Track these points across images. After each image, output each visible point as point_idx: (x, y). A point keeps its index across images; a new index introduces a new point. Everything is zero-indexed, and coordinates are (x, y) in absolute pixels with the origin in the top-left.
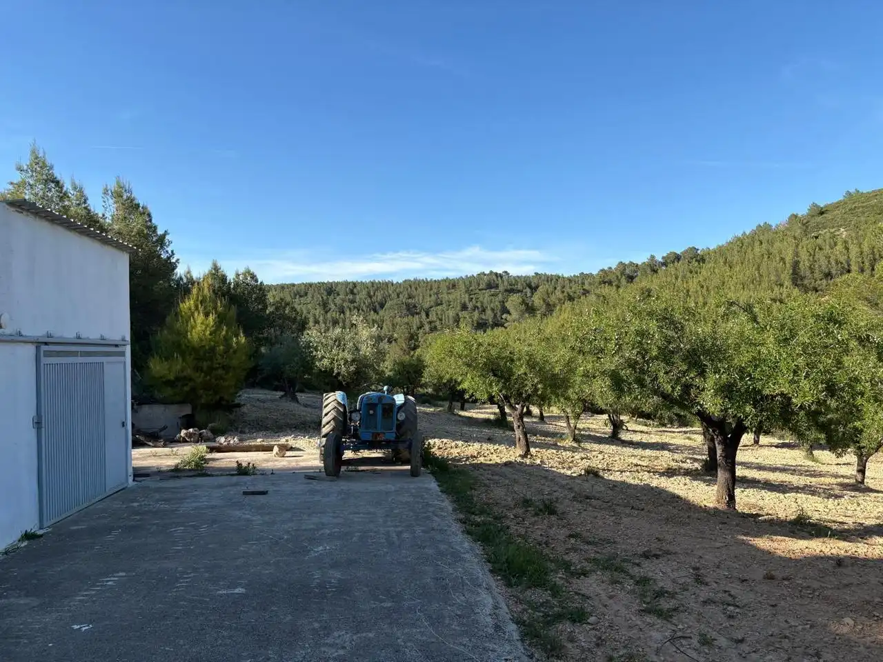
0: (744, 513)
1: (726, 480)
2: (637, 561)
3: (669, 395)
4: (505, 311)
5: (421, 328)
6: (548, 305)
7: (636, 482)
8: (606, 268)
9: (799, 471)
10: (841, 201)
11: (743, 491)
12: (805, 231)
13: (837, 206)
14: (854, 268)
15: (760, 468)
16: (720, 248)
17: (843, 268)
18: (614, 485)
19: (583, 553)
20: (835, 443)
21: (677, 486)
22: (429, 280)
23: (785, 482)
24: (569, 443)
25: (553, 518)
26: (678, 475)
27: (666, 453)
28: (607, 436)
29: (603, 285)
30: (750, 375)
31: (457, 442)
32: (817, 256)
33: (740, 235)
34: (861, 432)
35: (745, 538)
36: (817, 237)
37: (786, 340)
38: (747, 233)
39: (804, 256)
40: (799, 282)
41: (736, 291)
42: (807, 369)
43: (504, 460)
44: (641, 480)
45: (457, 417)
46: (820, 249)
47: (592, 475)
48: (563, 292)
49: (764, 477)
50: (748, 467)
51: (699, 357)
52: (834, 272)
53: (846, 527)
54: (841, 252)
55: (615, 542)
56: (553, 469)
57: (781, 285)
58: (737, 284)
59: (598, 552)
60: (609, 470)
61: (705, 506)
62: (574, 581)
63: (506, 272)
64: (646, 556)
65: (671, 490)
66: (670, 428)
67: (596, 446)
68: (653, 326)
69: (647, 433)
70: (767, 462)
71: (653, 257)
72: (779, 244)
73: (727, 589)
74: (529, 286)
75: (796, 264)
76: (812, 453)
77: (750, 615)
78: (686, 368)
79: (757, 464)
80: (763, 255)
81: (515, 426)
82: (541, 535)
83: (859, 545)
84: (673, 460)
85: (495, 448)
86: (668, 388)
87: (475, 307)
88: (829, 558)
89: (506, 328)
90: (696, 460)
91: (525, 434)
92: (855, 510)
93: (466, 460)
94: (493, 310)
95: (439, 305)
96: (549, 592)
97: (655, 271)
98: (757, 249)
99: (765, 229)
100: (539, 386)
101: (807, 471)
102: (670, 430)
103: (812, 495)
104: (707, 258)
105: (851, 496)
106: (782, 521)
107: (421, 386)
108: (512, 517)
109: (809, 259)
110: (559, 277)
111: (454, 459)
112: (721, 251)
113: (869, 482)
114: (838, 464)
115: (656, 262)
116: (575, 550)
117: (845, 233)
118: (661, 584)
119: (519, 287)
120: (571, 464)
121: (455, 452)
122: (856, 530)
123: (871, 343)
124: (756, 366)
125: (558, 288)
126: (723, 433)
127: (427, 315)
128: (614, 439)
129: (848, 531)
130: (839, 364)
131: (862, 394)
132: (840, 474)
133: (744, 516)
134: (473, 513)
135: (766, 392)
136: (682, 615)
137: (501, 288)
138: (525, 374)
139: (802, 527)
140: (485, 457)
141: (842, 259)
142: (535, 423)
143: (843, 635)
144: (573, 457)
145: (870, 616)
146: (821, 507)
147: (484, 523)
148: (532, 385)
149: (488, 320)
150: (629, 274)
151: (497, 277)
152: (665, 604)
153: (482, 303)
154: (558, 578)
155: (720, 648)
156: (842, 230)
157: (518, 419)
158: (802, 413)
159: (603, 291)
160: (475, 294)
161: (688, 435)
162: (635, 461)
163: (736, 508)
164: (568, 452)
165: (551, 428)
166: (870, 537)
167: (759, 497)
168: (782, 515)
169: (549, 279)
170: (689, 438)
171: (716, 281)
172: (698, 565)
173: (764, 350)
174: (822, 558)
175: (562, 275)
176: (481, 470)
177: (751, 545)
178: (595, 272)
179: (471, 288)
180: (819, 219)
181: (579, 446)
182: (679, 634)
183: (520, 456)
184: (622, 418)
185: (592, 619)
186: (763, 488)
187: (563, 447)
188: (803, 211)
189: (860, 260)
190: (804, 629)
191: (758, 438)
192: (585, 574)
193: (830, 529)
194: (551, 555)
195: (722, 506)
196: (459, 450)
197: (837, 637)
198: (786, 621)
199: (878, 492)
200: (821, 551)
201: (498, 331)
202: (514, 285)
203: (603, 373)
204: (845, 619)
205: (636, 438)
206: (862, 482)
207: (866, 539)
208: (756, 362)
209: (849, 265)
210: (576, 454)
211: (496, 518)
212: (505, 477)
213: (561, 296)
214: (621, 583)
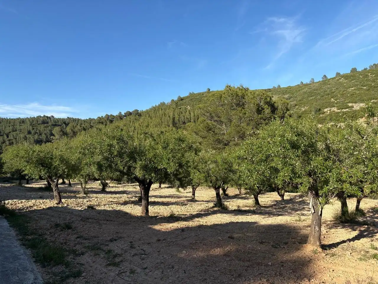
0: (152, 216)
1: (145, 204)
2: (107, 244)
3: (123, 171)
4: (52, 135)
5: (4, 143)
6: (74, 132)
7: (111, 209)
8: (100, 117)
9: (174, 196)
10: (187, 96)
11: (153, 207)
12: (177, 106)
13: (187, 97)
14: (192, 120)
15: (161, 197)
16: (147, 110)
17: (189, 120)
18: (100, 212)
19: (83, 244)
20: (183, 185)
21: (127, 209)
22: (8, 118)
23: (169, 201)
24: (82, 195)
25: (70, 231)
26: (129, 204)
27: (125, 195)
28: (100, 190)
29: (99, 124)
30: (153, 161)
31: (22, 201)
32: (180, 116)
33: (154, 106)
34: (192, 180)
35: (151, 226)
36: (180, 109)
37: (165, 147)
38: (157, 105)
39: (176, 116)
40: (175, 125)
41: (153, 128)
42: (172, 158)
43: (48, 206)
44: (113, 208)
45: (23, 188)
46: (182, 113)
47: (90, 208)
48: (81, 126)
49: (162, 200)
50: (156, 197)
51: (134, 155)
52: (186, 122)
53: (187, 216)
54: (188, 115)
55: (98, 237)
56: (72, 208)
57: (169, 126)
58: (153, 125)
59: (90, 243)
60: (99, 205)
61: (137, 216)
62: (77, 258)
63: (52, 116)
64: (111, 241)
65: (125, 210)
66: (127, 184)
67: (95, 195)
68: (115, 142)
69: (118, 187)
70: (163, 195)
71: (120, 113)
72: (168, 110)
73: (142, 248)
74: (65, 123)
75: (174, 119)
76: (178, 189)
77: (150, 257)
78: (128, 159)
79: (160, 195)
80: (163, 115)
81: (54, 190)
82: (63, 240)
83: (190, 222)
84: (127, 198)
85: (43, 201)
86: (122, 168)
87: (36, 133)
88: (180, 229)
89: (53, 143)
90: (136, 197)
91: (59, 193)
92: (191, 209)
93: (26, 209)
94: (45, 134)
95: (15, 131)
96: (64, 266)
97: (121, 119)
98: (160, 111)
99: (163, 104)
100: (66, 170)
101: (177, 196)
102: (127, 185)
103: (177, 205)
104: (142, 114)
105: (190, 204)
106: (165, 217)
107: (3, 173)
108: (49, 233)
109: (178, 117)
110: (79, 119)
111: (19, 209)
112: (147, 112)
113: (196, 198)
114: (187, 193)
115: (122, 115)
116: (79, 243)
117: (189, 108)
118: (116, 251)
119: (60, 123)
120: (82, 205)
121: (20, 206)
122: (190, 217)
123: (193, 148)
124: (155, 158)
125: (78, 125)
126: (144, 185)
127: (8, 137)
128: (103, 191)
129: (187, 218)
130: (183, 156)
131: (190, 166)
132: (187, 196)
133: (152, 217)
134: (28, 235)
135: (159, 167)
136: (124, 263)
137: (50, 124)
138: (59, 165)
139: (172, 218)
140: (37, 206)
141: (189, 117)
142: (66, 187)
143: (182, 258)
144: (83, 201)
145: (192, 248)
146: (179, 210)
147: (33, 239)
148: (62, 170)
149: (43, 139)
150: (110, 119)
151: (48, 119)
152: (117, 260)
153: (40, 131)
154: (69, 258)
155: (137, 273)
156: (188, 106)
157: (56, 186)
158: (171, 175)
159: (99, 126)
160: (35, 126)
161: (134, 186)
162: (111, 200)
163: (149, 214)
164: (81, 199)
165: (74, 189)
166: (194, 218)
167: (158, 209)
168: (165, 215)
169: (74, 120)
170: (135, 188)
171: (146, 124)
172: (132, 241)
173: (158, 151)
174: (177, 229)
175: (81, 119)
176: (34, 213)
177: (153, 229)
178: (96, 118)
179: (33, 123)
180: (181, 102)
181: (87, 196)
182: (122, 271)
183: (56, 203)
184: (107, 181)
185: (84, 274)
186: (161, 205)
187: (79, 197)
188: (176, 99)
189: (194, 118)
190: (169, 258)
191: (161, 185)
192: (83, 254)
193: (181, 218)
194: (67, 248)
195: (144, 215)
196: (23, 204)
197: (180, 259)
198: (163, 257)
199: (199, 201)
200: (177, 227)
201: (48, 144)
202: (57, 122)
203: (94, 163)
204: (183, 251)
205: (113, 190)
206: (194, 198)
207: (193, 220)
208: (155, 156)
209: (191, 120)
210: (85, 199)
211: (40, 235)
212: (47, 215)
213: (80, 128)
214: (99, 255)
